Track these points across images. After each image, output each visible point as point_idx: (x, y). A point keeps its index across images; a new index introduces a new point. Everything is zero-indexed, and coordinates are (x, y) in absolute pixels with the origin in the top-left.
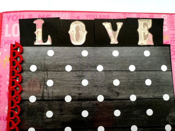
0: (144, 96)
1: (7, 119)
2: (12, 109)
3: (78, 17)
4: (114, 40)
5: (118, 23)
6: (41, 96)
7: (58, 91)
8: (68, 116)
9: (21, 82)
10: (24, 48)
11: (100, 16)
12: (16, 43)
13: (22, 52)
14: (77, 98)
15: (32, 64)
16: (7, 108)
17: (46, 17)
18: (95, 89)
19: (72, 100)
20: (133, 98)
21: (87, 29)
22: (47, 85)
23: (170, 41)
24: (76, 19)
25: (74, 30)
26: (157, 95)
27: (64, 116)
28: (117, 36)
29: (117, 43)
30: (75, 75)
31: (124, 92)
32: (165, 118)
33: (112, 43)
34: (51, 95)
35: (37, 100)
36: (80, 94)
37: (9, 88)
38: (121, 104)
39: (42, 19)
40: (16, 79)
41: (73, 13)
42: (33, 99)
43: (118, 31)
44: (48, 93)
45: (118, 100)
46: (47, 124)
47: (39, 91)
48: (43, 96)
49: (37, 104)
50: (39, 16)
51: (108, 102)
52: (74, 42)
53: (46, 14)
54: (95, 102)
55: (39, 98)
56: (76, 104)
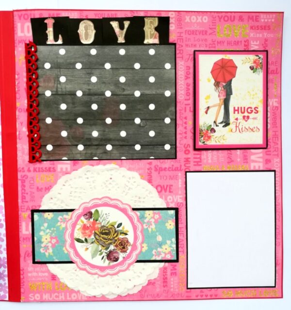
0: (147, 92)
1: (27, 110)
2: (31, 102)
3: (87, 16)
4: (121, 40)
5: (125, 22)
6: (55, 90)
7: (70, 86)
8: (80, 109)
9: (37, 78)
10: (38, 46)
11: (108, 14)
12: (30, 42)
13: (36, 51)
14: (87, 93)
15: (46, 62)
16: (26, 101)
17: (55, 16)
18: (104, 85)
19: (83, 95)
20: (137, 94)
21: (95, 28)
22: (60, 82)
23: (176, 40)
24: (84, 18)
25: (84, 29)
26: (159, 91)
27: (76, 108)
28: (124, 35)
29: (124, 42)
30: (85, 72)
31: (129, 88)
32: (165, 112)
33: (119, 42)
34: (64, 90)
35: (52, 94)
36: (89, 90)
37: (27, 83)
38: (127, 99)
39: (52, 18)
40: (32, 75)
41: (81, 12)
42: (48, 93)
43: (125, 30)
44: (62, 88)
45: (124, 95)
46: (62, 115)
47: (53, 87)
48: (57, 91)
49: (51, 97)
50: (50, 14)
51: (115, 97)
52: (84, 41)
53: (55, 12)
54: (103, 97)
55: (54, 93)
56: (86, 98)
